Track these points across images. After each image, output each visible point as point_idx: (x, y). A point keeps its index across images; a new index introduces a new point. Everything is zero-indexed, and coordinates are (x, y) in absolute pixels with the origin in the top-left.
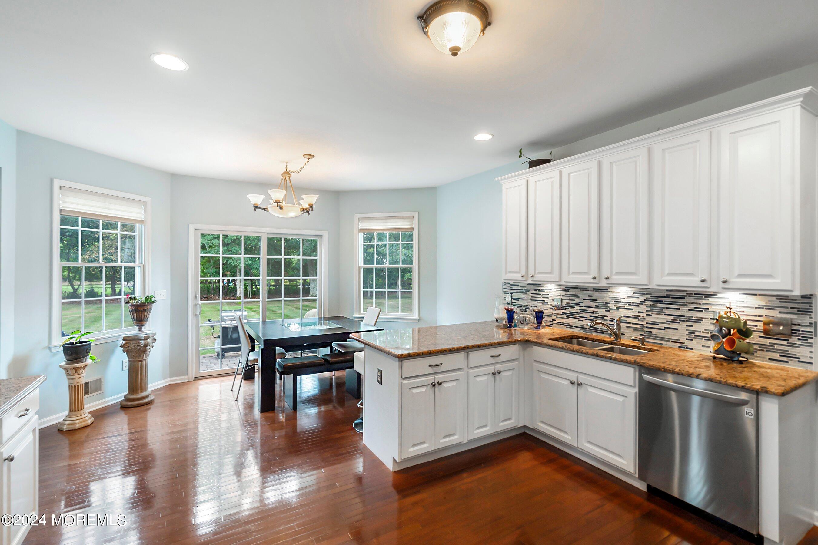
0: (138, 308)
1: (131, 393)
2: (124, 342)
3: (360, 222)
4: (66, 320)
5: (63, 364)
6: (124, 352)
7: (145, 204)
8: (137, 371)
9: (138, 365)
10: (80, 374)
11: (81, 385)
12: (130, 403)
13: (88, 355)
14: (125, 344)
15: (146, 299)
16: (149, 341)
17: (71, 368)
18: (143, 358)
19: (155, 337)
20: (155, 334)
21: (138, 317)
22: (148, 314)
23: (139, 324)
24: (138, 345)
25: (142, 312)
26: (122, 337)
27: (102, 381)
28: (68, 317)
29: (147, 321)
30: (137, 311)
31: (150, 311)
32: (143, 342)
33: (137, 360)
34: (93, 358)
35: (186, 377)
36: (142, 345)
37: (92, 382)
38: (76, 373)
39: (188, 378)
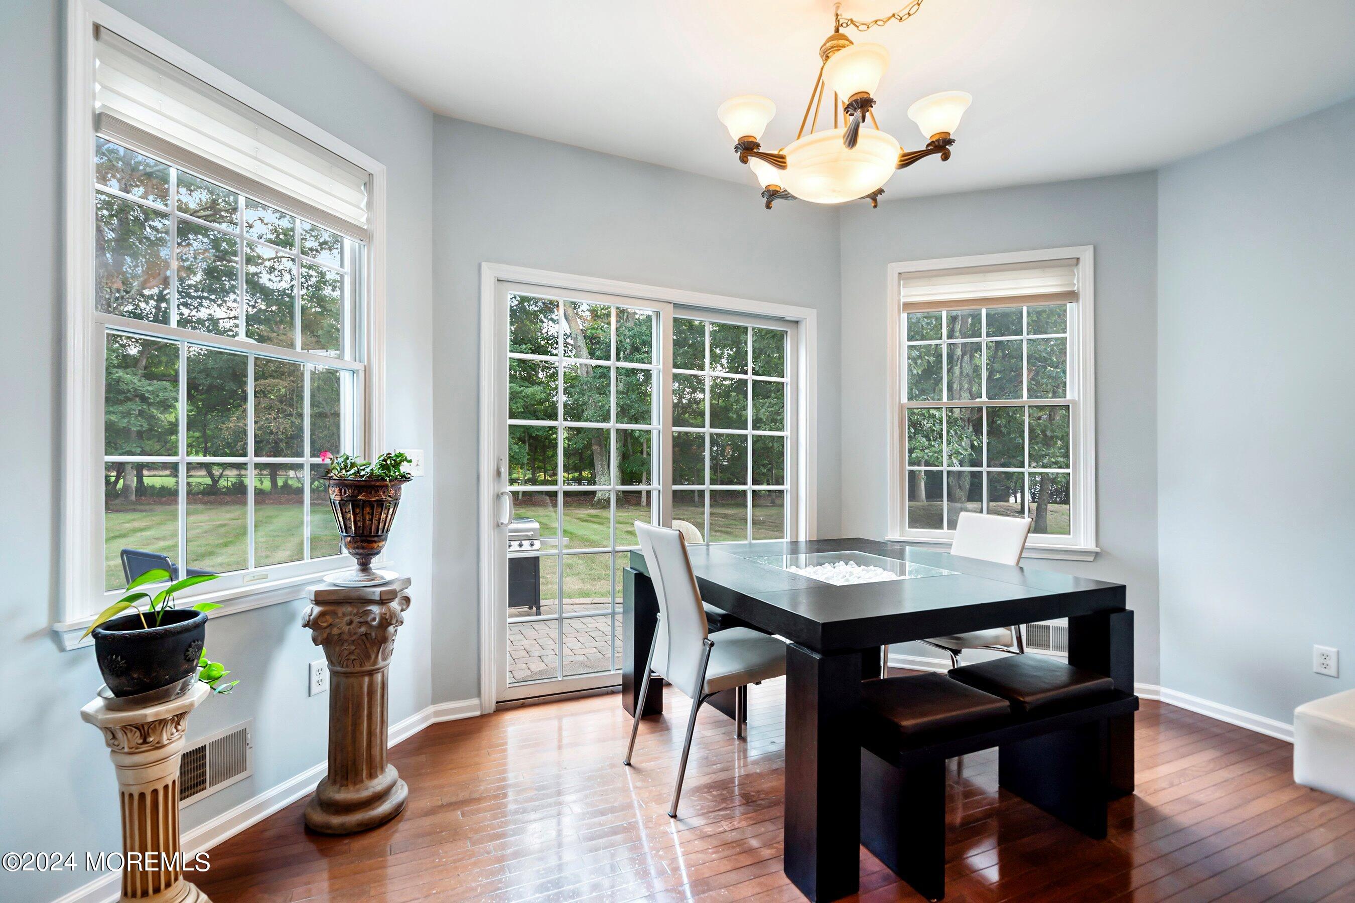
0: (360, 493)
1: (338, 779)
2: (317, 610)
3: (902, 283)
4: (198, 531)
5: (96, 705)
6: (316, 645)
7: (368, 182)
8: (359, 706)
9: (361, 687)
10: (163, 746)
11: (166, 787)
12: (336, 820)
13: (193, 670)
14: (322, 615)
15: (384, 466)
16: (395, 605)
17: (124, 729)
18: (375, 662)
19: (409, 592)
20: (408, 582)
21: (360, 524)
22: (389, 517)
23: (363, 548)
24: (362, 620)
25: (372, 508)
26: (310, 591)
27: (249, 736)
28: (201, 526)
29: (385, 539)
30: (358, 506)
31: (396, 505)
32: (376, 609)
33: (358, 669)
34: (215, 673)
35: (475, 701)
36: (374, 619)
37: (212, 744)
38: (145, 742)
39: (481, 704)
